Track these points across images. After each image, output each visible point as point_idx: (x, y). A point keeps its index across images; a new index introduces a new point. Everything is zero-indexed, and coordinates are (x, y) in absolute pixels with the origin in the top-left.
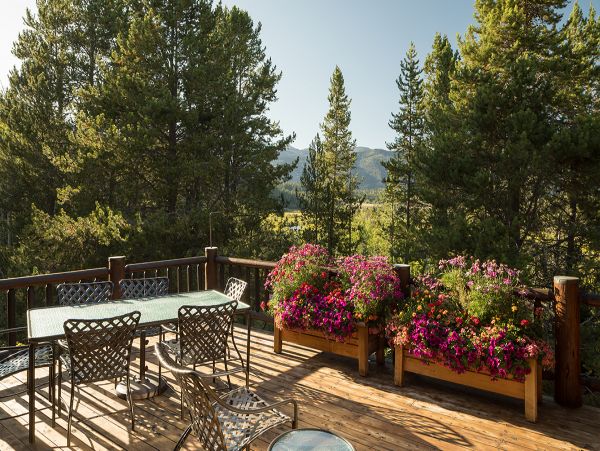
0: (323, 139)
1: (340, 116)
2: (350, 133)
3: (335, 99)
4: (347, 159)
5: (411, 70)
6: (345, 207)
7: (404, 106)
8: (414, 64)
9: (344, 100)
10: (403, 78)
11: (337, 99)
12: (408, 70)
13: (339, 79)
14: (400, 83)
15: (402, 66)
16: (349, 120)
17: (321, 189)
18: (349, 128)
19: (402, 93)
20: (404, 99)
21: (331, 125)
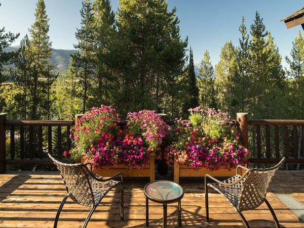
0: (30, 38)
1: (42, 27)
2: (48, 37)
3: (39, 16)
4: (47, 52)
5: (88, 7)
6: (45, 79)
7: (84, 25)
8: (90, 4)
9: (45, 17)
10: (84, 10)
11: (41, 17)
12: (86, 6)
13: (42, 5)
14: (82, 13)
15: (83, 4)
16: (48, 29)
17: (29, 69)
18: (48, 34)
19: (83, 18)
20: (84, 22)
21: (37, 31)
